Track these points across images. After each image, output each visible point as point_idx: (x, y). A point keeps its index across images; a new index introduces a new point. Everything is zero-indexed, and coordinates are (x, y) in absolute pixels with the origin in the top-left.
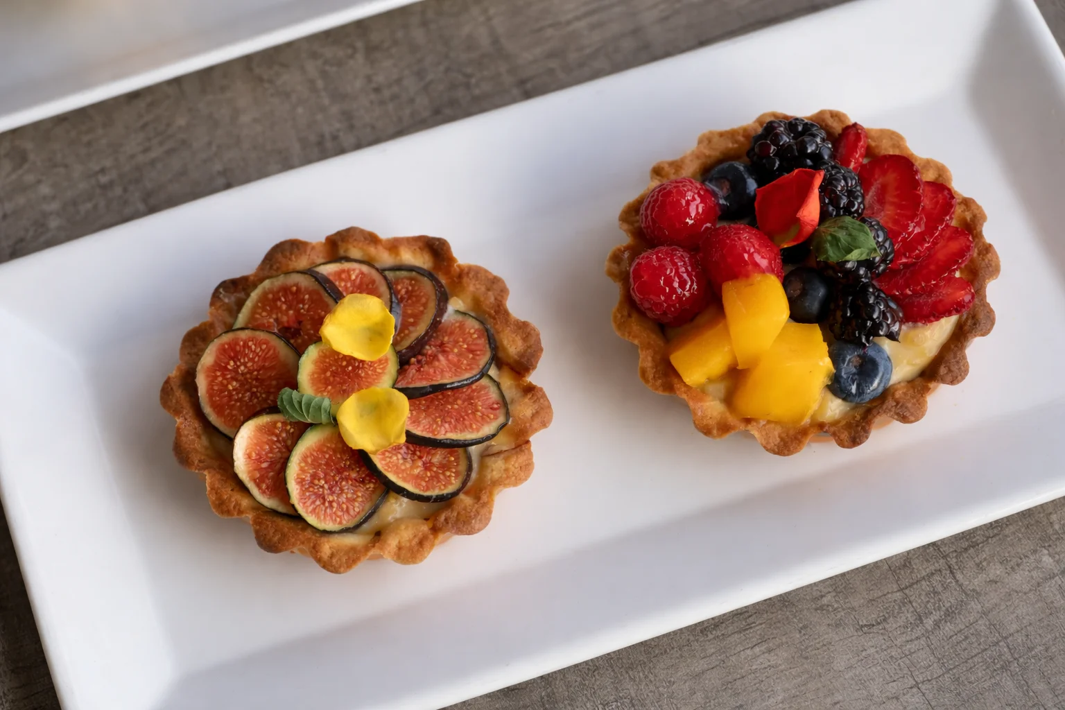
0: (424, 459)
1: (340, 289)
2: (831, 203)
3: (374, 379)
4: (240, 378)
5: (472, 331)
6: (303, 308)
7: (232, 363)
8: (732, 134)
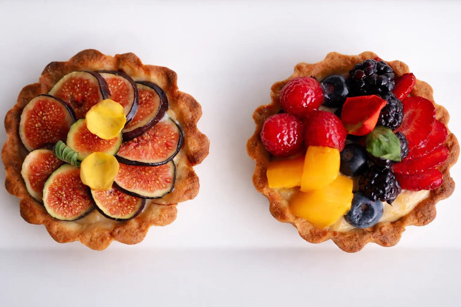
0: (120, 196)
1: (110, 89)
2: (384, 118)
3: (107, 147)
4: (43, 122)
5: (173, 134)
6: (86, 94)
7: (41, 113)
8: (346, 58)
